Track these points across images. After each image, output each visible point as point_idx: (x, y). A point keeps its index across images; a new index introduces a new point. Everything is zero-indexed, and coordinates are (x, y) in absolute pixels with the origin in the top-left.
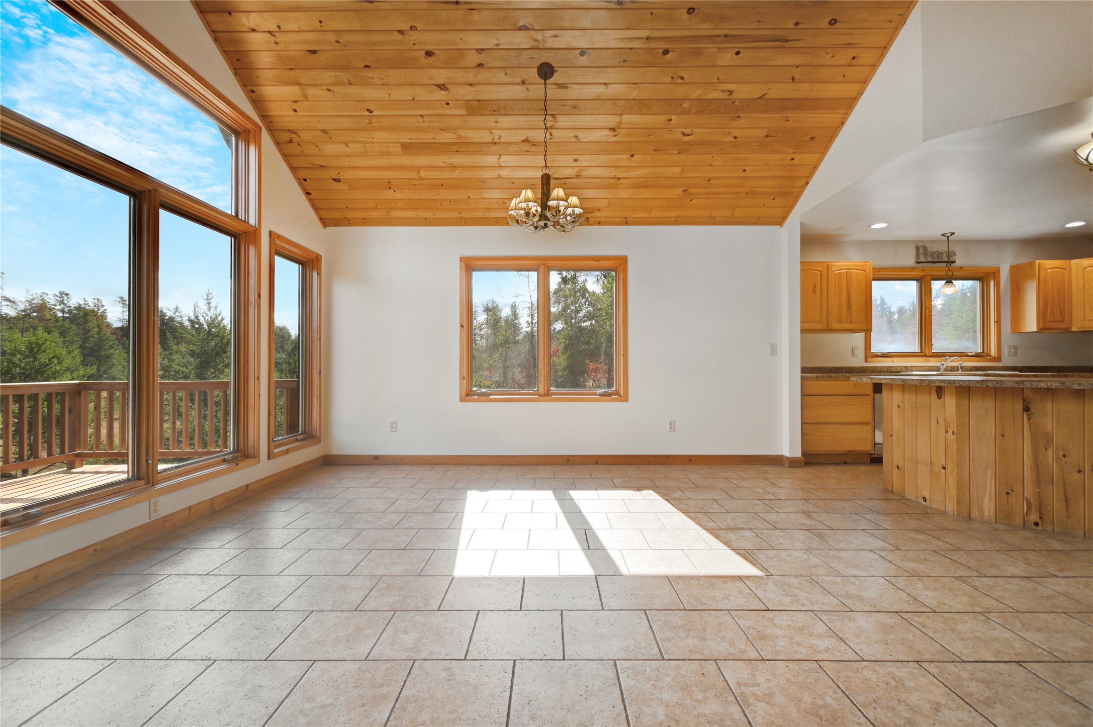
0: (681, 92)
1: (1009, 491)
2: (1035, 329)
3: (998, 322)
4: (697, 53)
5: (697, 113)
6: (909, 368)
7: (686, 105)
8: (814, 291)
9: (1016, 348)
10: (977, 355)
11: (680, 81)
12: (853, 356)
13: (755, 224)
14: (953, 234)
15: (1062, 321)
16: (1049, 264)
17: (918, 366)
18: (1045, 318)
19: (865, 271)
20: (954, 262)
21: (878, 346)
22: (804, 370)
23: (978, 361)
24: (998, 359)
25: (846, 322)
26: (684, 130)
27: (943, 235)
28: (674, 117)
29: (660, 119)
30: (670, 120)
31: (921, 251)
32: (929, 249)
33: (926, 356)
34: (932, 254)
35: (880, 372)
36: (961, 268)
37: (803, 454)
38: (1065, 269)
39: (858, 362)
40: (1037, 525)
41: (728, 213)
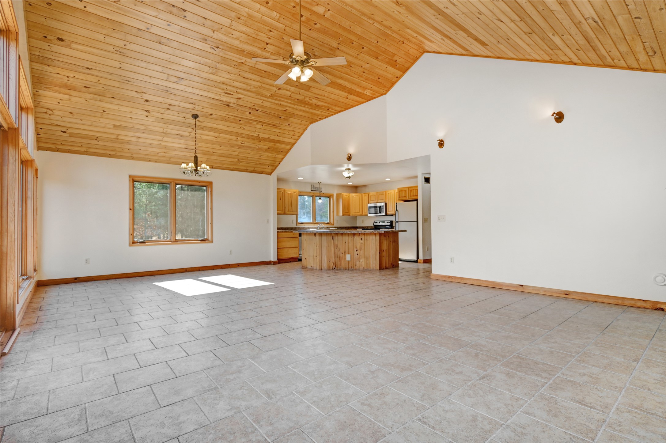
0: (242, 131)
1: (330, 261)
2: (342, 215)
3: (333, 212)
4: (250, 123)
5: (247, 138)
6: (309, 228)
7: (244, 135)
8: (281, 200)
9: (338, 221)
10: (328, 223)
11: (243, 129)
12: (292, 223)
13: (262, 174)
14: (321, 182)
15: (348, 213)
16: (345, 194)
17: (312, 227)
18: (344, 212)
19: (296, 192)
20: (321, 191)
21: (301, 220)
22: (278, 229)
23: (328, 225)
24: (333, 224)
25: (291, 211)
26: (242, 142)
27: (318, 182)
28: (239, 138)
29: (234, 138)
30: (238, 138)
31: (313, 186)
32: (315, 186)
33: (314, 223)
34: (316, 188)
35: (301, 229)
36: (323, 194)
37: (278, 260)
38: (349, 196)
39: (294, 226)
40: (335, 268)
41: (252, 169)
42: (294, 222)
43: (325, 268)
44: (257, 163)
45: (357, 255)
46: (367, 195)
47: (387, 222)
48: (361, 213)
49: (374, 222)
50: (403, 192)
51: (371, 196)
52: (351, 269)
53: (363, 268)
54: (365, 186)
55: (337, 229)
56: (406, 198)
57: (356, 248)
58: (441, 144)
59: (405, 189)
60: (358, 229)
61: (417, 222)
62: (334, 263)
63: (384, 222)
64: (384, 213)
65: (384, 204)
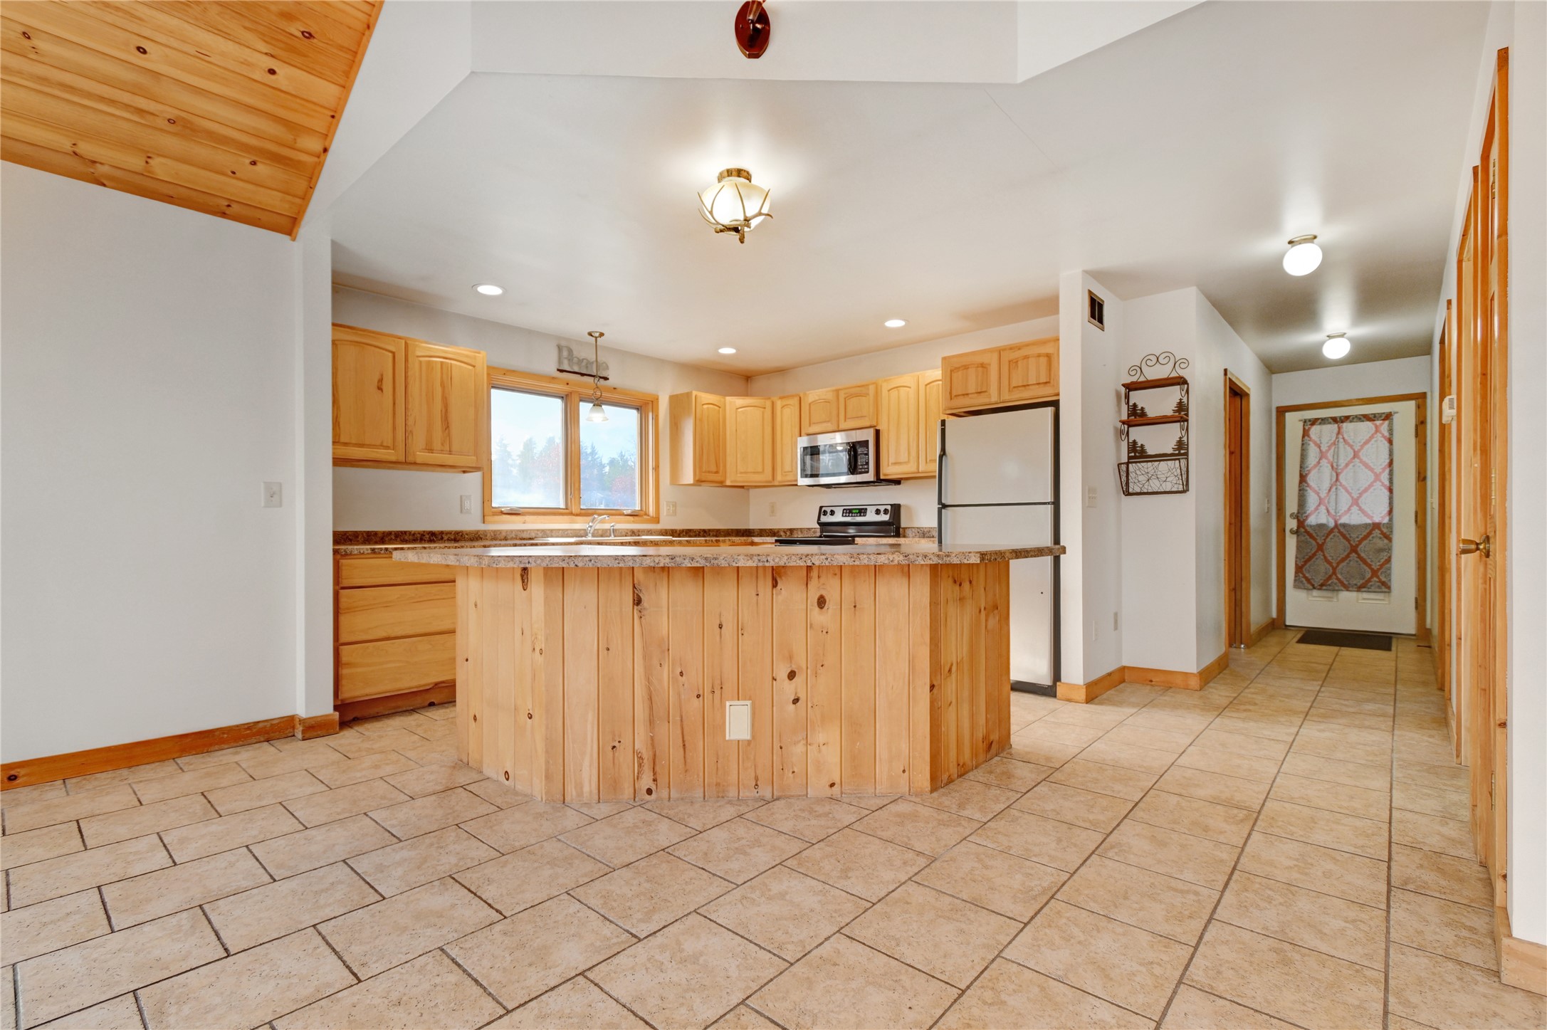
1: (616, 744)
2: (691, 481)
3: (656, 468)
6: (548, 532)
9: (675, 505)
10: (634, 515)
12: (461, 512)
14: (602, 335)
15: (716, 472)
16: (706, 397)
17: (560, 530)
18: (701, 468)
19: (474, 366)
20: (606, 379)
21: (503, 497)
22: (341, 538)
23: (634, 522)
24: (657, 520)
25: (442, 451)
27: (590, 334)
31: (565, 353)
32: (575, 353)
33: (571, 514)
34: (580, 361)
35: (506, 539)
36: (615, 389)
37: (336, 708)
38: (720, 407)
39: (471, 523)
40: (649, 792)
42: (467, 505)
43: (586, 789)
45: (796, 701)
46: (795, 401)
47: (878, 512)
48: (767, 476)
49: (822, 512)
50: (972, 371)
51: (810, 404)
52: (754, 793)
53: (832, 785)
54: (781, 372)
55: (670, 538)
56: (986, 400)
57: (791, 658)
59: (985, 359)
60: (756, 539)
61: (1056, 504)
62: (647, 755)
63: (862, 512)
64: (868, 472)
65: (869, 436)
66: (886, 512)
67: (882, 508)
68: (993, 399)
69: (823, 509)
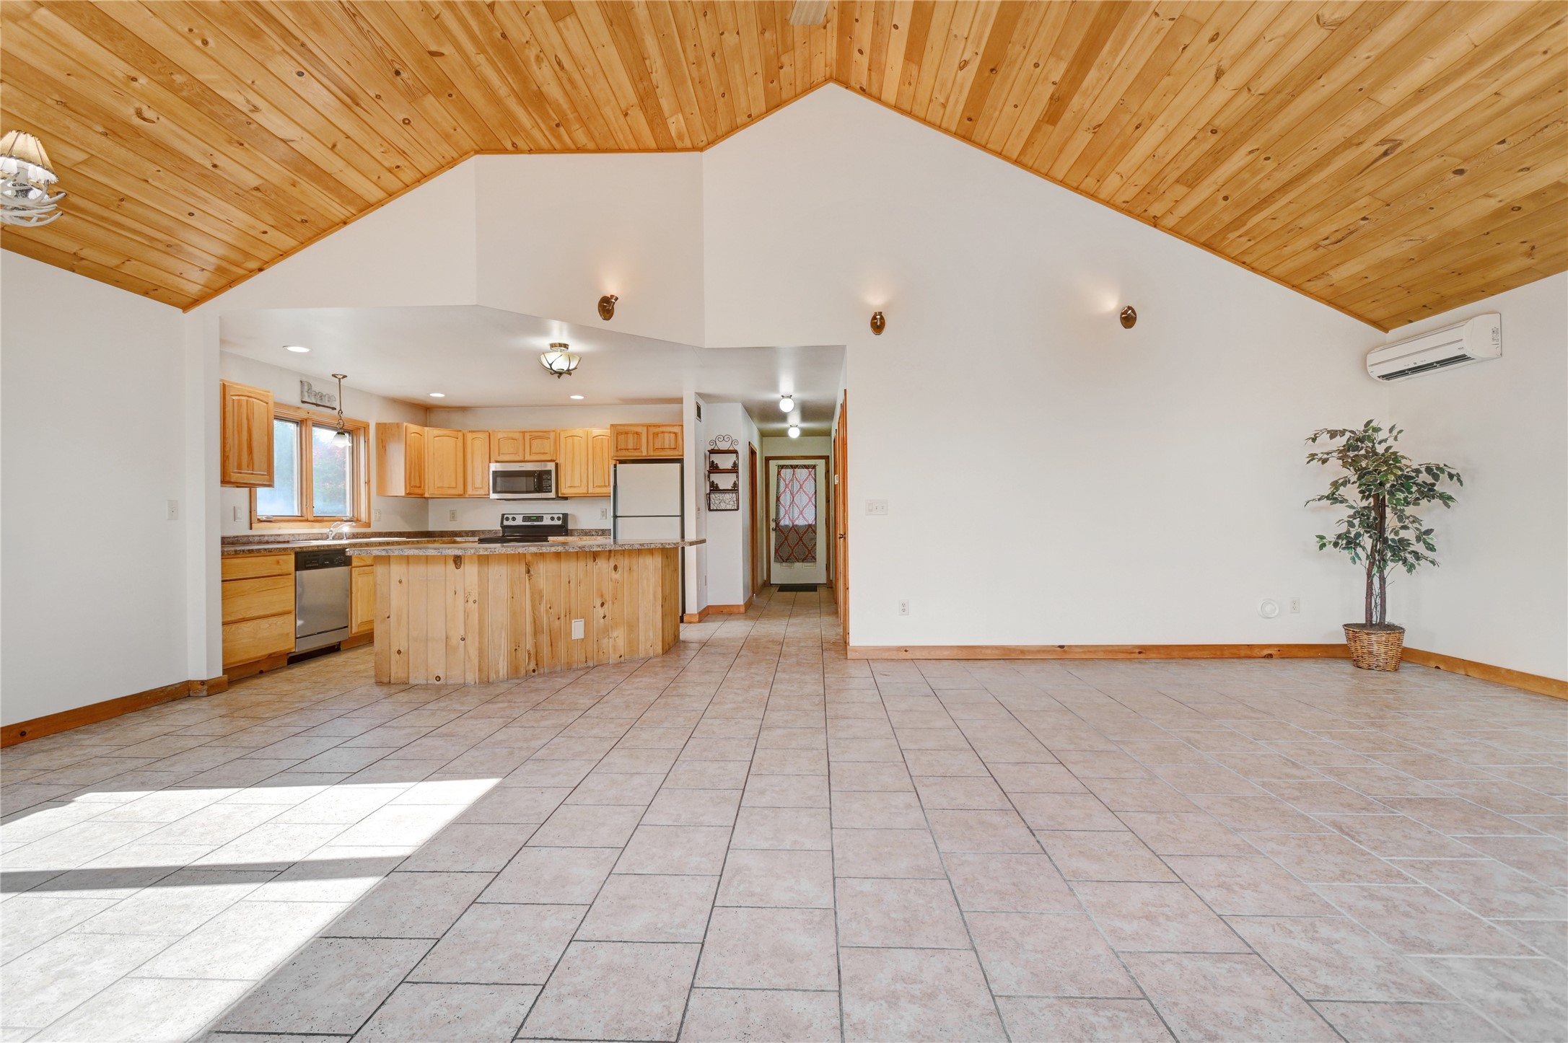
0: (185, 55)
1: (517, 648)
2: (403, 494)
3: (368, 483)
4: (255, 34)
5: (186, 100)
7: (179, 78)
9: (385, 512)
10: (350, 521)
11: (199, 43)
12: (235, 520)
14: (345, 377)
16: (412, 428)
18: (409, 483)
19: (267, 403)
21: (263, 508)
24: (368, 525)
25: (247, 472)
26: (144, 108)
27: (334, 376)
28: (143, 80)
29: (120, 69)
30: (134, 79)
31: (306, 388)
32: (313, 388)
33: (307, 521)
34: (318, 394)
38: (421, 435)
39: (242, 529)
40: (534, 671)
41: (113, 261)
42: (239, 515)
43: (501, 674)
44: (152, 239)
45: (604, 617)
46: (484, 436)
47: (551, 518)
48: (460, 490)
49: (503, 518)
50: (630, 436)
51: (498, 439)
52: (585, 665)
53: (621, 657)
54: (463, 409)
55: (404, 539)
56: (639, 454)
57: (602, 596)
58: (878, 325)
59: (639, 429)
61: (682, 516)
62: (532, 652)
63: (540, 518)
64: (551, 492)
65: (551, 466)
66: (559, 519)
67: (556, 516)
68: (644, 453)
69: (505, 516)
